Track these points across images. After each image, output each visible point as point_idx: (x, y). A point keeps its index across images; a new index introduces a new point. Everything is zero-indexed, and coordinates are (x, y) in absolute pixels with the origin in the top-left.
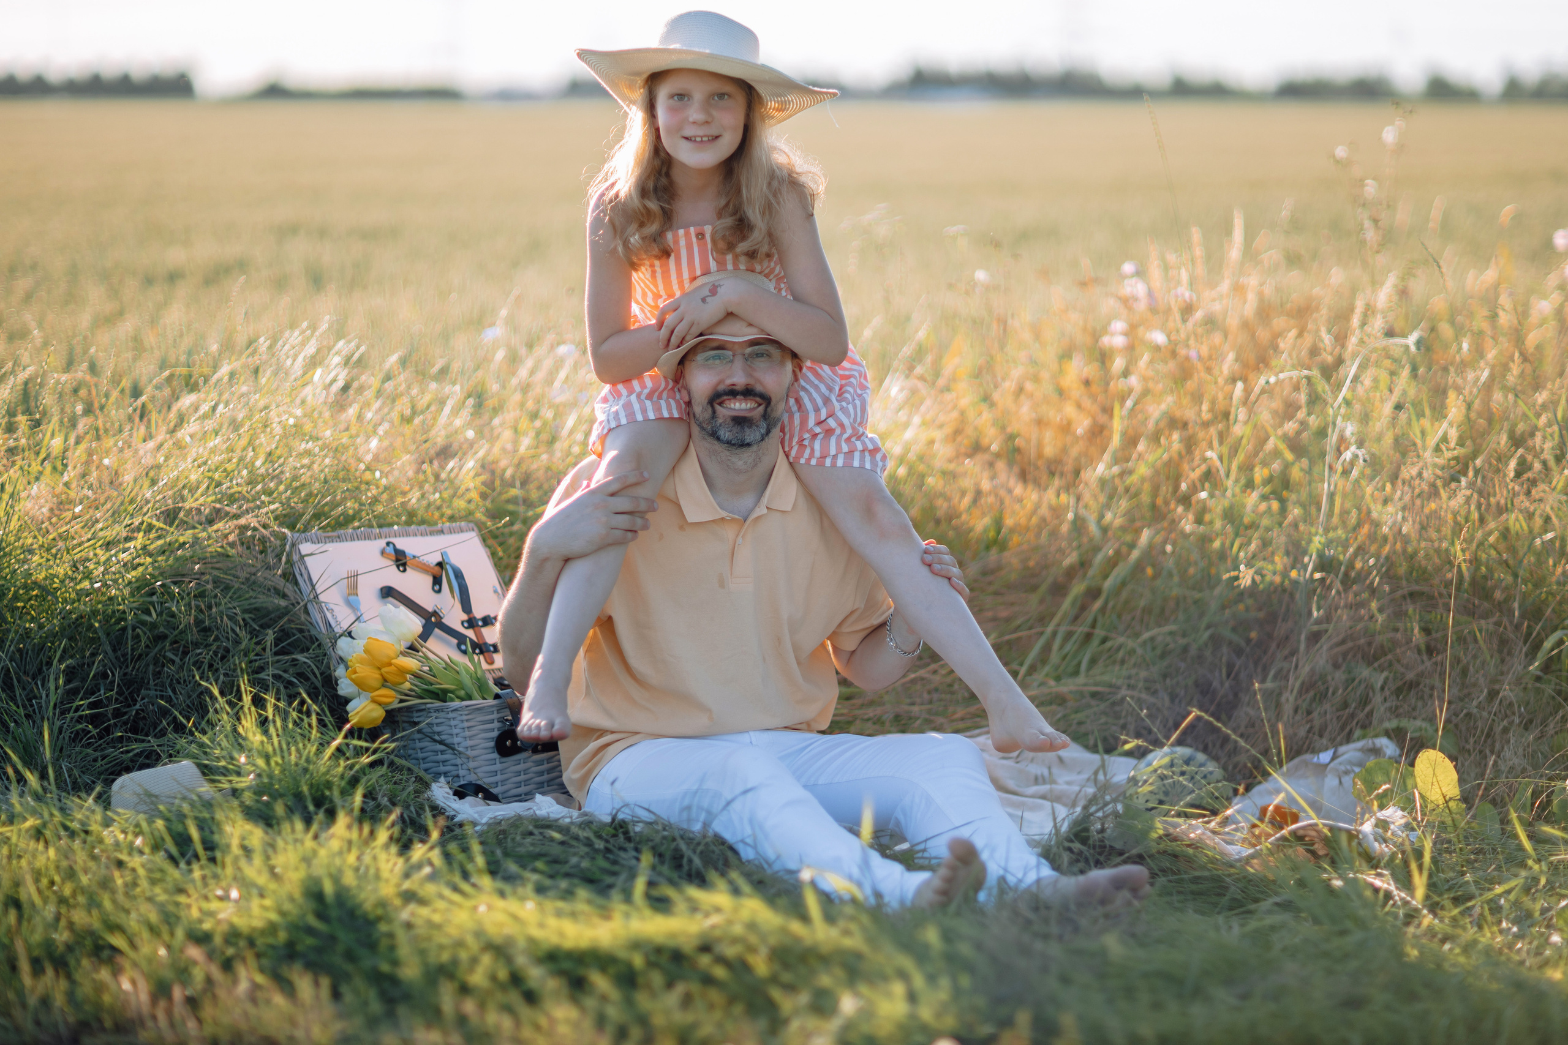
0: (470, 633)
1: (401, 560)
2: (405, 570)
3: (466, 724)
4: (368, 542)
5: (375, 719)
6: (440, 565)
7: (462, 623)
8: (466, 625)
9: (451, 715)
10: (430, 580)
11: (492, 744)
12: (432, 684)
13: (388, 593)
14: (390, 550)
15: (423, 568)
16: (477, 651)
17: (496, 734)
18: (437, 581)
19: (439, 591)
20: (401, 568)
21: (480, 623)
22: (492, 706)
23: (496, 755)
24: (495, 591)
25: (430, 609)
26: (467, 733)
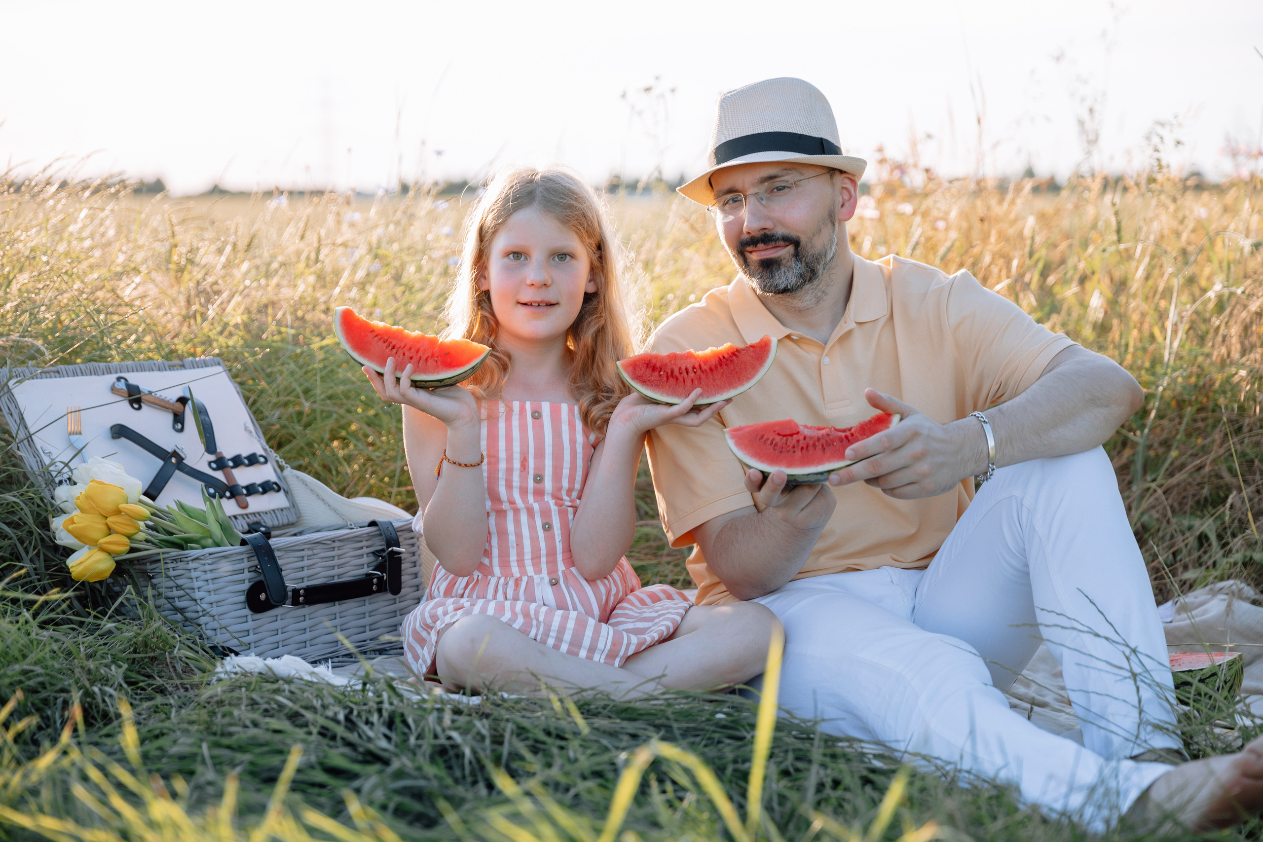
0: (219, 475)
1: (135, 398)
2: (140, 408)
3: (209, 576)
4: (94, 377)
5: (103, 572)
6: (183, 401)
7: (210, 463)
8: (214, 465)
9: (192, 565)
10: (170, 417)
11: (243, 598)
12: (171, 534)
13: (120, 432)
14: (122, 385)
15: (161, 405)
16: (228, 494)
17: (247, 586)
18: (179, 419)
19: (182, 430)
20: (136, 406)
21: (231, 464)
22: (241, 553)
23: (247, 611)
24: (246, 429)
25: (170, 450)
26: (211, 587)
